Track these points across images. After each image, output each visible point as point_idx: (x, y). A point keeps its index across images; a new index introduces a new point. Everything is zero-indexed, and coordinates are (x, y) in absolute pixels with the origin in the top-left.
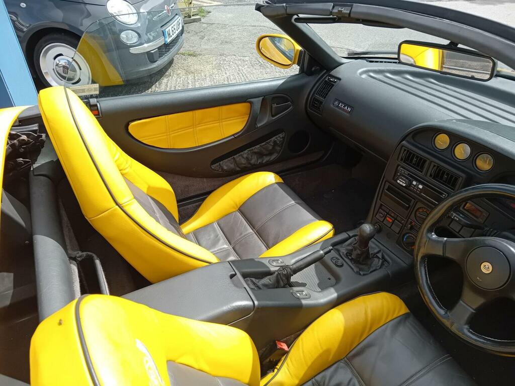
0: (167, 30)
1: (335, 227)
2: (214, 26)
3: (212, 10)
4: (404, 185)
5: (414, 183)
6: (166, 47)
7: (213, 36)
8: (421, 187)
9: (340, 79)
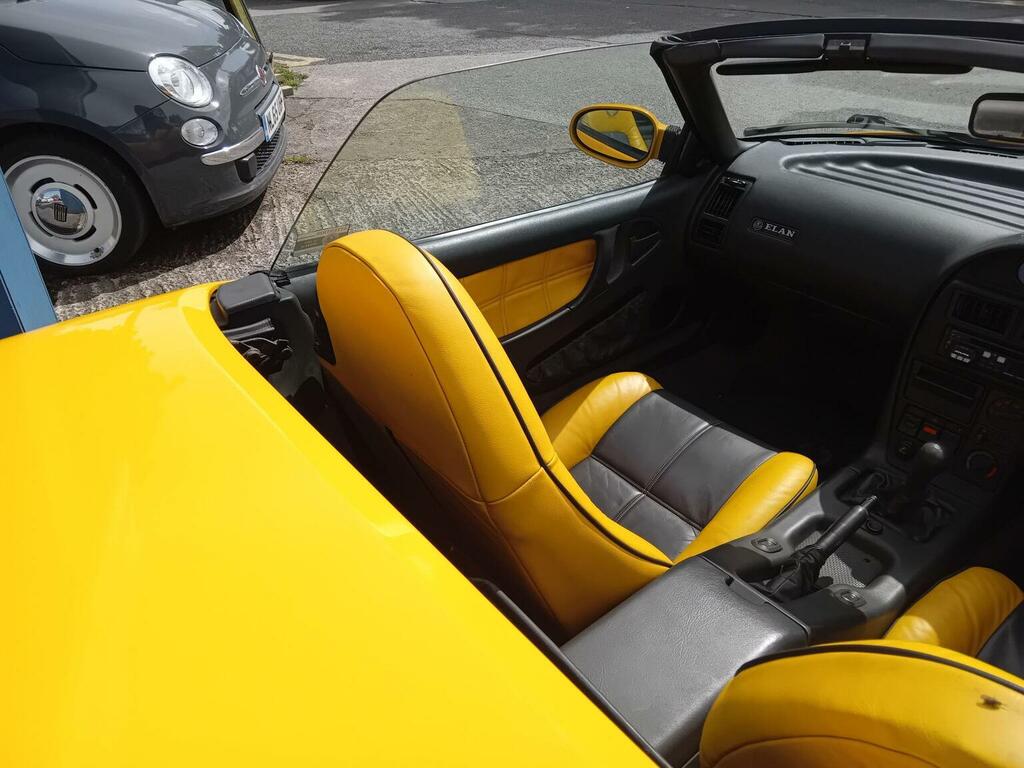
0: (266, 114)
1: (819, 465)
2: (324, 102)
3: (307, 73)
4: (967, 361)
5: (987, 355)
6: (266, 147)
7: (331, 122)
8: (1001, 360)
9: (753, 180)
